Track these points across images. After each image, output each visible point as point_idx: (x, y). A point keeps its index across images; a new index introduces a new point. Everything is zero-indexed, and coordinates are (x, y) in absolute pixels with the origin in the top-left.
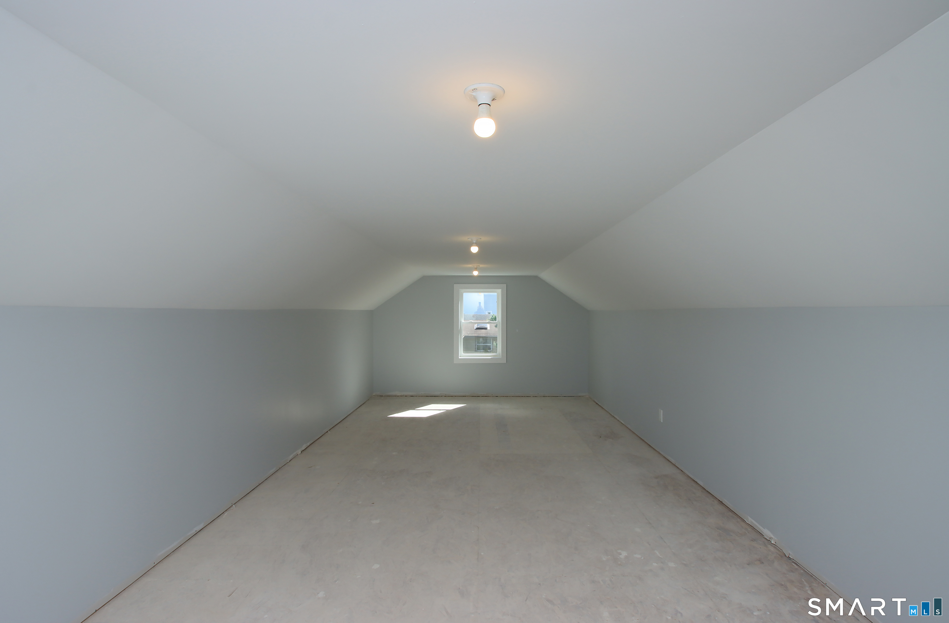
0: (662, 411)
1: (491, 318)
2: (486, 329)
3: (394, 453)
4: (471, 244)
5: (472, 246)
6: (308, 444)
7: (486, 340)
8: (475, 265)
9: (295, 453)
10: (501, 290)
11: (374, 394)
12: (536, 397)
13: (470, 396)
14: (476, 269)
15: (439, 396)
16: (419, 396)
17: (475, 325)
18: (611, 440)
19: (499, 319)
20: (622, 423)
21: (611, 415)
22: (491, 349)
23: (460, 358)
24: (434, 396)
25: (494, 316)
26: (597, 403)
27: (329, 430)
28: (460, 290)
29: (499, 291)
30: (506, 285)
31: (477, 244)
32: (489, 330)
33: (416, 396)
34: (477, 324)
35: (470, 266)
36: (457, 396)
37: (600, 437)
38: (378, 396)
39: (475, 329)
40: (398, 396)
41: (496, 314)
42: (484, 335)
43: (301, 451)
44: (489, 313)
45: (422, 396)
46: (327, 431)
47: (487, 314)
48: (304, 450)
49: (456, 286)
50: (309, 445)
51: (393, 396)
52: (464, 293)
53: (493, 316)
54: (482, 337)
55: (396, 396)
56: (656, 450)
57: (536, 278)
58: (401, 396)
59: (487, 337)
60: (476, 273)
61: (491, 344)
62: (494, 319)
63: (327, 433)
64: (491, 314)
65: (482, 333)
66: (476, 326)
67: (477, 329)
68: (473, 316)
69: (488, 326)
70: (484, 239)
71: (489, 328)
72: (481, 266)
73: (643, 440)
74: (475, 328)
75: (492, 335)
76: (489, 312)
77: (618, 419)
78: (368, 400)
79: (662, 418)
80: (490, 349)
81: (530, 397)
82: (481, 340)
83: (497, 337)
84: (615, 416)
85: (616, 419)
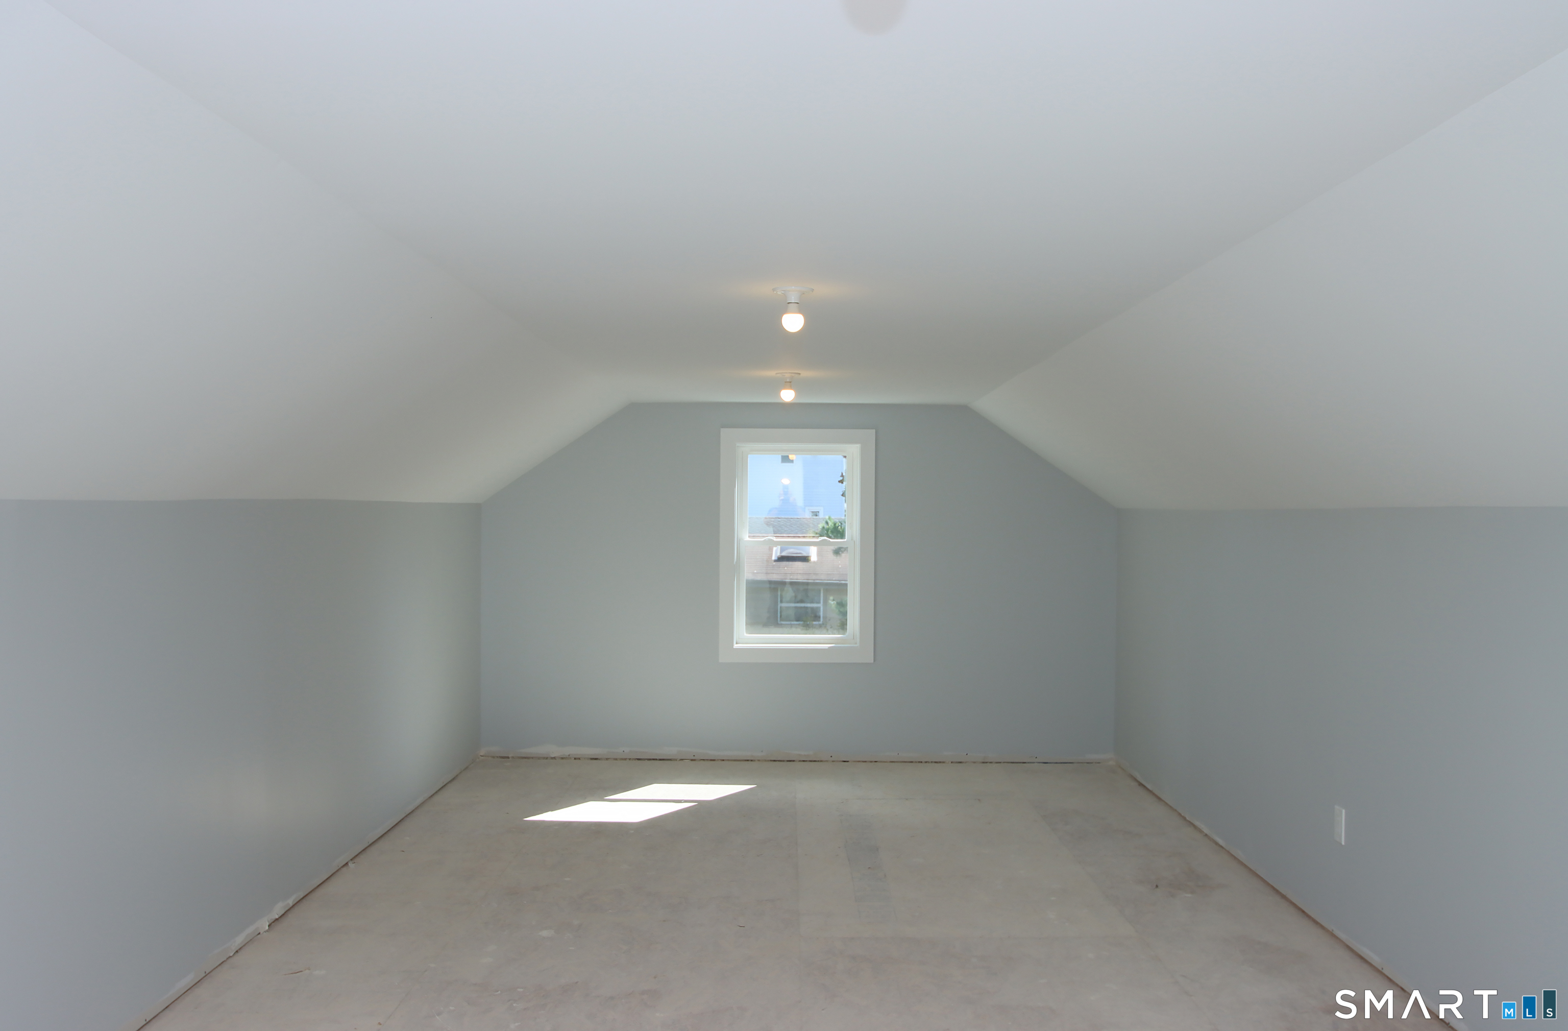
0: (1344, 811)
1: (823, 527)
2: (805, 559)
3: (545, 933)
4: (784, 308)
5: (786, 311)
6: (290, 902)
7: (806, 591)
8: (786, 373)
9: (250, 930)
10: (858, 446)
11: (483, 752)
12: (961, 762)
13: (766, 761)
14: (789, 384)
15: (676, 760)
16: (616, 759)
17: (775, 549)
18: (1189, 895)
19: (853, 531)
20: (1217, 843)
21: (1184, 818)
22: (820, 617)
23: (736, 646)
24: (660, 760)
25: (830, 524)
26: (1141, 784)
27: (351, 860)
28: (738, 445)
29: (854, 450)
30: (874, 430)
31: (802, 307)
32: (814, 562)
33: (607, 759)
34: (779, 547)
35: (771, 373)
36: (728, 760)
37: (1157, 886)
38: (493, 757)
39: (775, 561)
40: (554, 758)
41: (836, 517)
42: (800, 579)
43: (268, 924)
44: (816, 514)
45: (625, 759)
46: (347, 864)
47: (808, 515)
48: (277, 919)
49: (725, 433)
50: (291, 905)
51: (539, 758)
52: (749, 456)
53: (827, 523)
54: (792, 584)
55: (547, 758)
56: (1322, 927)
57: (963, 411)
58: (562, 758)
59: (807, 584)
60: (788, 396)
61: (821, 605)
62: (832, 532)
63: (345, 868)
64: (821, 515)
65: (796, 572)
66: (776, 553)
67: (781, 559)
68: (768, 523)
69: (813, 553)
70: (824, 290)
71: (814, 558)
72: (806, 374)
73: (1284, 897)
74: (774, 558)
75: (823, 577)
76: (815, 509)
77: (1206, 831)
78: (466, 768)
79: (1343, 829)
80: (817, 618)
81: (944, 762)
82: (789, 593)
83: (846, 585)
84: (1197, 823)
85: (1201, 831)
